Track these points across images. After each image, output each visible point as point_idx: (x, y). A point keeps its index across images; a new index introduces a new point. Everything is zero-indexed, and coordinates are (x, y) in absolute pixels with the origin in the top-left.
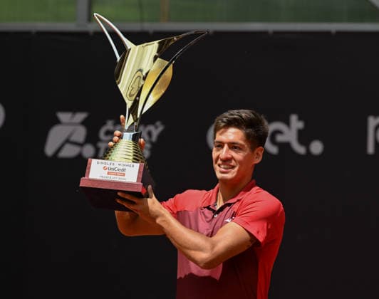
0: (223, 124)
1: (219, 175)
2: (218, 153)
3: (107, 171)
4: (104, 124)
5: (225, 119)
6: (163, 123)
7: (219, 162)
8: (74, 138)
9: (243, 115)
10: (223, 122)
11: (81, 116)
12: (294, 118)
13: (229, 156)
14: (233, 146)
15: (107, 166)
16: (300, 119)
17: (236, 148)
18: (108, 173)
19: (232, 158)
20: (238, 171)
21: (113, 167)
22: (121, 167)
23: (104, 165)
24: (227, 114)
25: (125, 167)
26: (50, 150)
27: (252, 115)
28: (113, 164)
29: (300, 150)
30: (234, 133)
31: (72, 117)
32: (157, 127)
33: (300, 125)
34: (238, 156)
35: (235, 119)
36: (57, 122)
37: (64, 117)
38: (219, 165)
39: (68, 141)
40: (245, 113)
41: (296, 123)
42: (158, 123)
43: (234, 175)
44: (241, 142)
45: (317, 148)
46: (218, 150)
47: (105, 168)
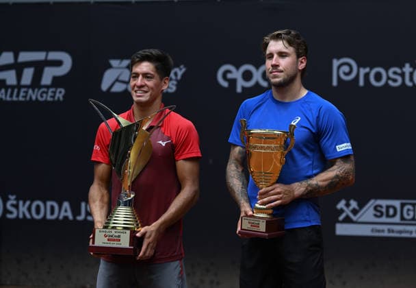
0: (137, 59)
1: (135, 99)
2: (135, 82)
5: (139, 56)
6: (185, 66)
7: (136, 89)
8: (121, 78)
9: (154, 52)
10: (138, 57)
11: (126, 63)
13: (143, 84)
14: (145, 75)
15: (107, 234)
17: (148, 77)
19: (146, 85)
20: (151, 95)
22: (117, 234)
23: (104, 233)
24: (140, 52)
26: (104, 87)
27: (160, 53)
30: (146, 66)
31: (120, 63)
32: (181, 69)
34: (150, 83)
35: (147, 55)
36: (110, 67)
37: (114, 63)
38: (136, 91)
39: (117, 80)
40: (155, 52)
42: (182, 66)
43: (148, 98)
44: (152, 73)
46: (135, 80)
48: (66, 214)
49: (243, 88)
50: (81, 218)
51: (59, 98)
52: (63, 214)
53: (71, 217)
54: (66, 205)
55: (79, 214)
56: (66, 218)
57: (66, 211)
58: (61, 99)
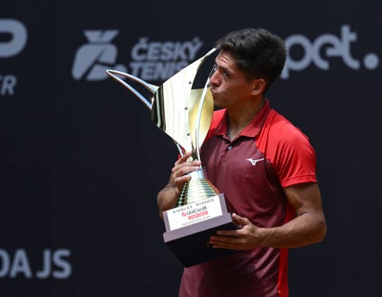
3: (187, 216)
4: (137, 42)
6: (201, 40)
8: (103, 59)
11: (110, 35)
12: (345, 30)
15: (186, 211)
16: (352, 30)
18: (189, 218)
21: (191, 210)
22: (200, 207)
23: (181, 212)
25: (204, 205)
26: (77, 72)
28: (191, 207)
29: (353, 64)
31: (102, 36)
32: (194, 44)
33: (353, 37)
36: (85, 41)
37: (92, 35)
39: (97, 62)
41: (348, 35)
42: (196, 40)
45: (371, 61)
47: (184, 215)
48: (21, 269)
49: (291, 72)
50: (43, 274)
51: (7, 91)
52: (16, 269)
53: (28, 273)
54: (21, 255)
55: (41, 268)
56: (21, 275)
57: (20, 264)
58: (11, 91)
